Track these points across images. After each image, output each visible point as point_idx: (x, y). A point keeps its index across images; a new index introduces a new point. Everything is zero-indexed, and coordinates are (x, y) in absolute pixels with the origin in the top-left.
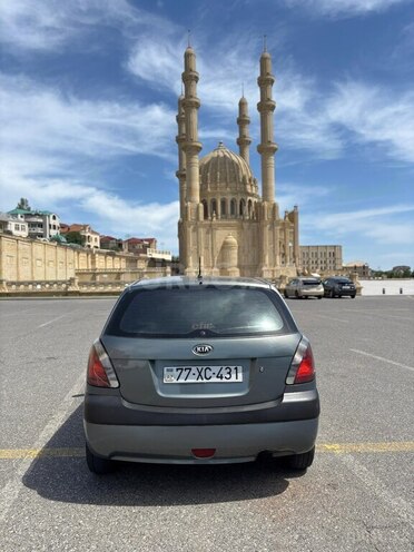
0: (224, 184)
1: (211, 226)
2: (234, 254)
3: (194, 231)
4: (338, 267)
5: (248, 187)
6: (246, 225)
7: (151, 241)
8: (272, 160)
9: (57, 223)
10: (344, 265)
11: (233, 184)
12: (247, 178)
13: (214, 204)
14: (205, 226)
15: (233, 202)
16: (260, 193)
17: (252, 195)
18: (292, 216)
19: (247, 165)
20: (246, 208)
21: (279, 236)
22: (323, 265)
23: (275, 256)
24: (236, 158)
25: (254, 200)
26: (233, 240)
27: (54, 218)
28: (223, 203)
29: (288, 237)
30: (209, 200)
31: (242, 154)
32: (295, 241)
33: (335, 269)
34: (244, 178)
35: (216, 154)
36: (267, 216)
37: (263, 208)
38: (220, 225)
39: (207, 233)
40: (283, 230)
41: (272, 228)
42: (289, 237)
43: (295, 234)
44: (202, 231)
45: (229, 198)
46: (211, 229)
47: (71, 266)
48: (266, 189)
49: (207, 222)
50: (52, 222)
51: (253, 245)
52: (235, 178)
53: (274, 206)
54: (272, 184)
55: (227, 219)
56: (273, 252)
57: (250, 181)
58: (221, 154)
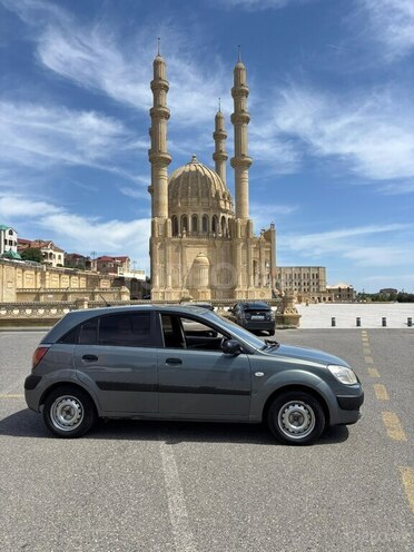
0: (195, 199)
1: (180, 243)
2: (205, 273)
3: (161, 247)
4: (322, 289)
5: (222, 203)
6: (218, 243)
7: (124, 260)
8: (246, 174)
9: (14, 238)
10: (328, 287)
11: (205, 200)
12: (221, 194)
13: (185, 220)
14: (173, 243)
15: (205, 219)
16: (234, 209)
17: (226, 211)
18: (268, 235)
19: (221, 182)
20: (219, 226)
21: (254, 255)
22: (307, 288)
23: (249, 276)
24: (210, 173)
25: (227, 216)
26: (205, 259)
27: (11, 233)
28: (195, 219)
29: (264, 256)
30: (179, 215)
31: (218, 171)
32: (271, 261)
33: (318, 291)
34: (217, 193)
35: (187, 169)
36: (241, 233)
37: (237, 224)
38: (189, 243)
39: (177, 251)
40: (258, 249)
41: (246, 246)
43: (271, 253)
44: (170, 249)
45: (201, 214)
46: (180, 247)
47: (10, 285)
48: (239, 205)
49: (176, 239)
50: (8, 237)
52: (208, 194)
53: (248, 223)
54: (246, 199)
55: (198, 236)
56: (247, 271)
57: (224, 196)
58: (193, 168)
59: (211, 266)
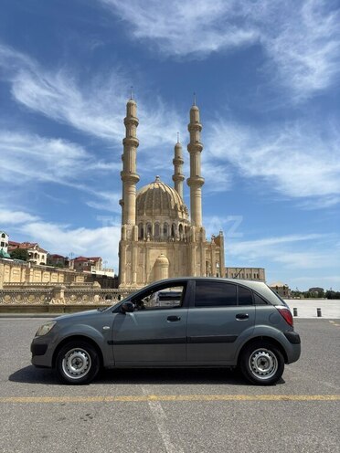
0: (158, 210)
1: (145, 245)
2: (165, 271)
3: (128, 249)
5: (180, 213)
6: (176, 246)
8: (199, 191)
11: (166, 211)
12: (179, 207)
13: (149, 226)
14: (139, 246)
15: (165, 225)
16: (189, 219)
17: (183, 221)
18: (218, 240)
19: (179, 197)
20: (177, 232)
21: (206, 257)
23: (202, 274)
24: (170, 190)
25: (184, 225)
26: (165, 260)
28: (157, 226)
30: (144, 224)
31: (176, 188)
32: (221, 262)
34: (176, 206)
35: (152, 186)
36: (195, 238)
37: (192, 231)
38: (153, 245)
39: (142, 252)
40: (210, 251)
41: (200, 249)
42: (215, 258)
43: (221, 256)
44: (136, 250)
45: (162, 222)
46: (145, 249)
48: (194, 216)
49: (142, 242)
51: (183, 265)
52: (168, 206)
53: (201, 230)
54: (200, 211)
55: (159, 240)
56: (201, 270)
57: (181, 208)
58: (157, 186)
59: (170, 265)
